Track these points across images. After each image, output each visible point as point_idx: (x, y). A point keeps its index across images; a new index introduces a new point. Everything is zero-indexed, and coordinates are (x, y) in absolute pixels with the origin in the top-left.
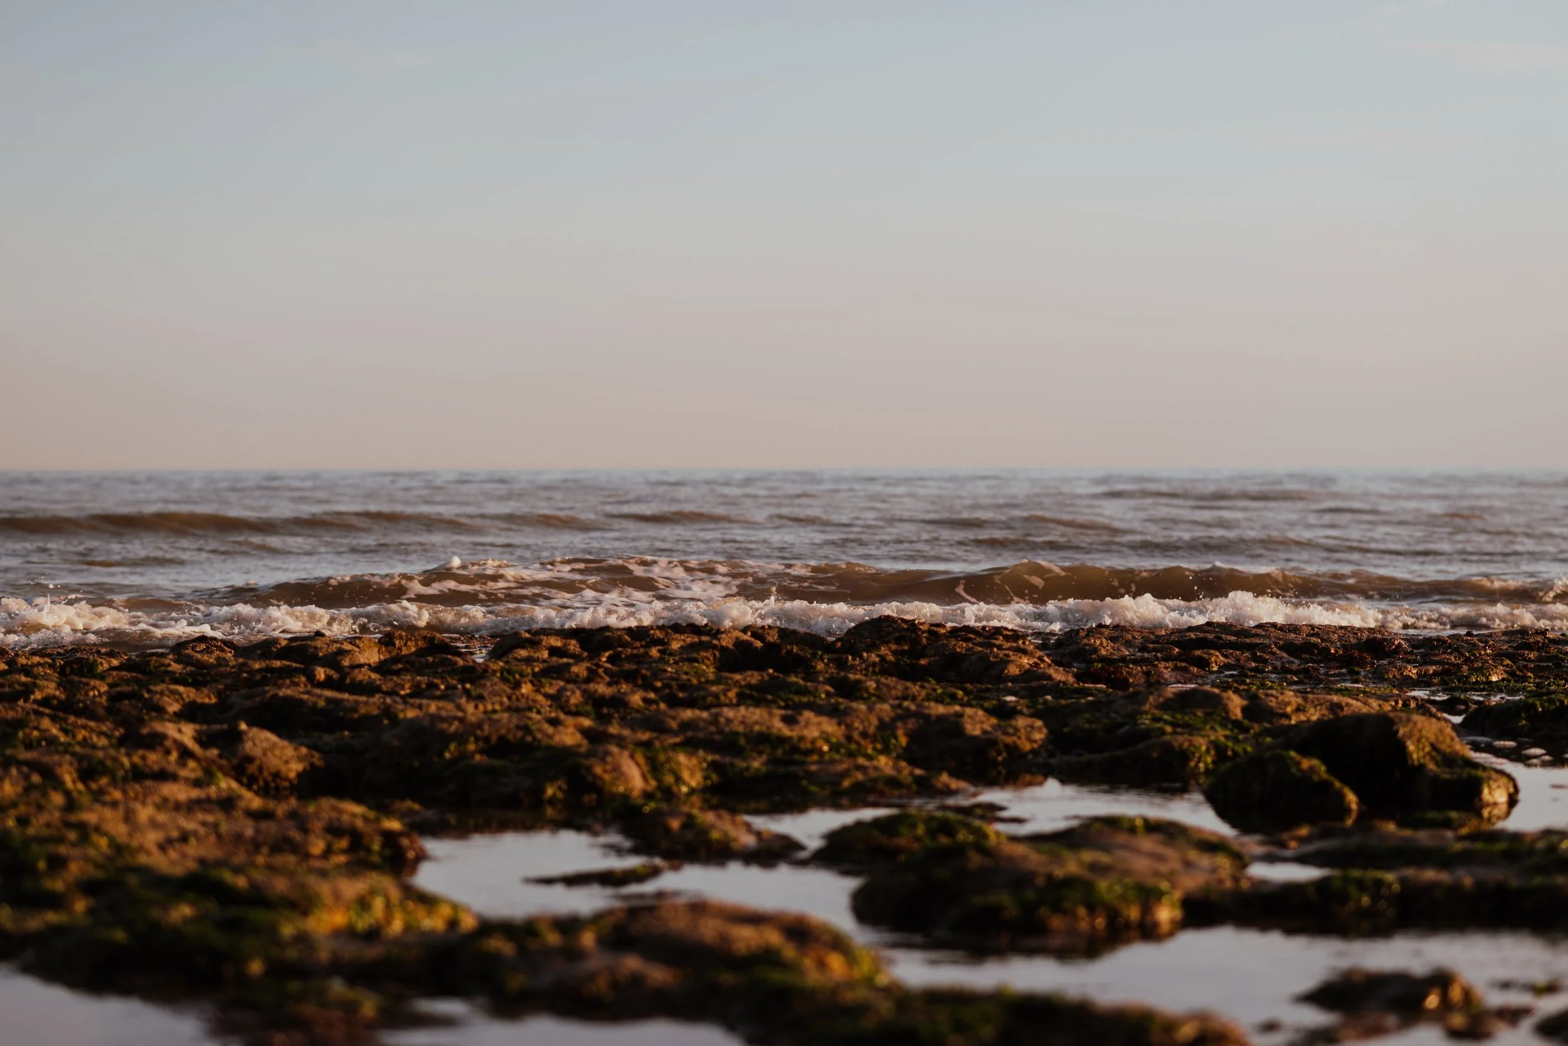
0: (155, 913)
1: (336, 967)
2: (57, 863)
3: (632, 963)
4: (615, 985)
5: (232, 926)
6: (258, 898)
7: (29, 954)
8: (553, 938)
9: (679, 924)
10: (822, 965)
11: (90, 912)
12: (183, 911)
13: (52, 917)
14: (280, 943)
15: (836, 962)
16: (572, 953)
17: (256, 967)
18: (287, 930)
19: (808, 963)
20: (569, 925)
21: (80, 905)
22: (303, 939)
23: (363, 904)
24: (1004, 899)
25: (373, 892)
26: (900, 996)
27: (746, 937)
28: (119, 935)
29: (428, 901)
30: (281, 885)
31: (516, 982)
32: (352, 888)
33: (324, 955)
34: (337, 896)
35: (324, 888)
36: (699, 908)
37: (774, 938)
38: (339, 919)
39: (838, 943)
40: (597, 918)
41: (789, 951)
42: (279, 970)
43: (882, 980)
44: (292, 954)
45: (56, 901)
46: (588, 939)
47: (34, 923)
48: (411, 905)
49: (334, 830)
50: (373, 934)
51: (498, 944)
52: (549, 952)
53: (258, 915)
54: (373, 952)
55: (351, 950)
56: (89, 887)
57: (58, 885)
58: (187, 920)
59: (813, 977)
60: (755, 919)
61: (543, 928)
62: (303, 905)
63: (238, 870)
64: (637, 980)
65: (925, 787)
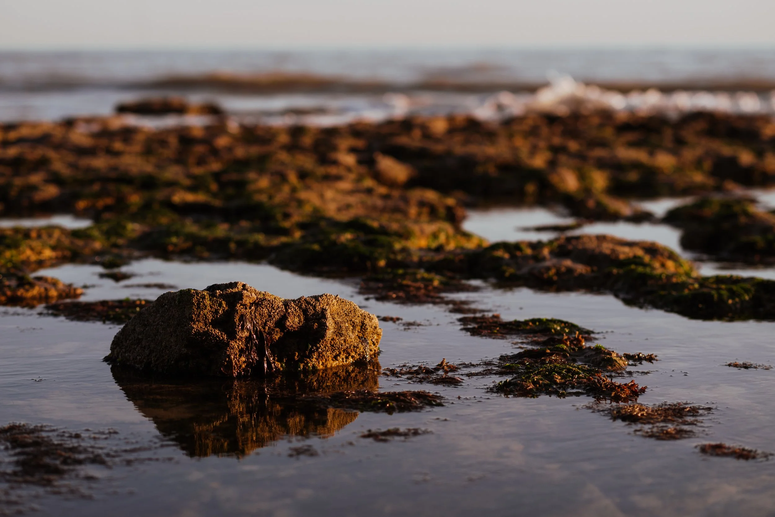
0: (333, 237)
1: (421, 264)
2: (287, 216)
3: (568, 263)
4: (558, 273)
5: (370, 243)
6: (383, 231)
7: (273, 256)
8: (529, 251)
9: (592, 245)
10: (663, 265)
11: (303, 237)
12: (347, 236)
13: (284, 239)
14: (394, 253)
15: (670, 265)
16: (538, 258)
17: (382, 263)
18: (397, 246)
19: (657, 265)
20: (537, 246)
21: (298, 234)
22: (404, 250)
23: (435, 236)
24: (758, 239)
25: (440, 230)
26: (703, 281)
27: (625, 252)
28: (316, 247)
29: (467, 236)
30: (395, 226)
31: (510, 271)
32: (430, 228)
33: (415, 259)
34: (422, 232)
35: (416, 228)
36: (602, 238)
37: (639, 252)
38: (423, 243)
39: (672, 256)
40: (551, 242)
41: (647, 258)
42: (393, 264)
43: (694, 274)
44: (399, 257)
45: (286, 232)
46: (546, 252)
47: (276, 242)
48: (459, 237)
49: (422, 204)
50: (439, 249)
51: (500, 253)
52: (526, 258)
53: (383, 239)
54: (439, 257)
55: (429, 257)
56: (302, 226)
57: (286, 224)
58: (348, 240)
59: (659, 270)
60: (631, 244)
61: (523, 247)
62: (405, 235)
63: (373, 219)
64: (570, 271)
65: (719, 188)
